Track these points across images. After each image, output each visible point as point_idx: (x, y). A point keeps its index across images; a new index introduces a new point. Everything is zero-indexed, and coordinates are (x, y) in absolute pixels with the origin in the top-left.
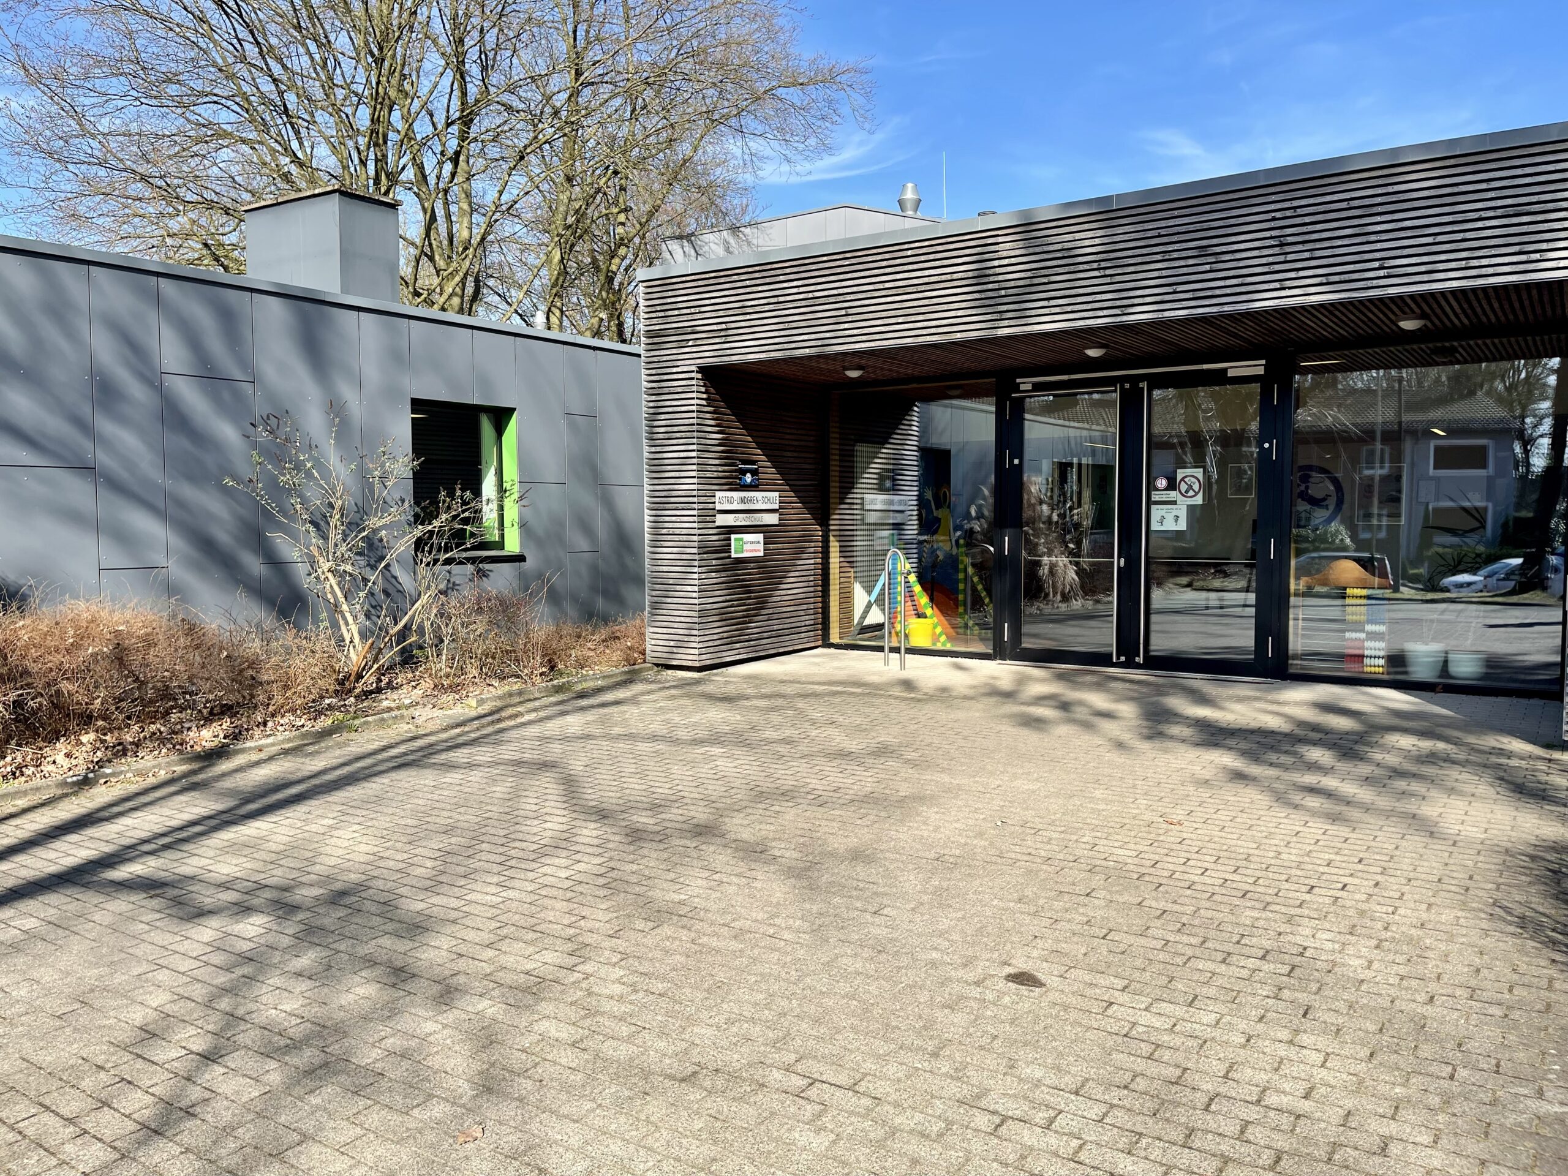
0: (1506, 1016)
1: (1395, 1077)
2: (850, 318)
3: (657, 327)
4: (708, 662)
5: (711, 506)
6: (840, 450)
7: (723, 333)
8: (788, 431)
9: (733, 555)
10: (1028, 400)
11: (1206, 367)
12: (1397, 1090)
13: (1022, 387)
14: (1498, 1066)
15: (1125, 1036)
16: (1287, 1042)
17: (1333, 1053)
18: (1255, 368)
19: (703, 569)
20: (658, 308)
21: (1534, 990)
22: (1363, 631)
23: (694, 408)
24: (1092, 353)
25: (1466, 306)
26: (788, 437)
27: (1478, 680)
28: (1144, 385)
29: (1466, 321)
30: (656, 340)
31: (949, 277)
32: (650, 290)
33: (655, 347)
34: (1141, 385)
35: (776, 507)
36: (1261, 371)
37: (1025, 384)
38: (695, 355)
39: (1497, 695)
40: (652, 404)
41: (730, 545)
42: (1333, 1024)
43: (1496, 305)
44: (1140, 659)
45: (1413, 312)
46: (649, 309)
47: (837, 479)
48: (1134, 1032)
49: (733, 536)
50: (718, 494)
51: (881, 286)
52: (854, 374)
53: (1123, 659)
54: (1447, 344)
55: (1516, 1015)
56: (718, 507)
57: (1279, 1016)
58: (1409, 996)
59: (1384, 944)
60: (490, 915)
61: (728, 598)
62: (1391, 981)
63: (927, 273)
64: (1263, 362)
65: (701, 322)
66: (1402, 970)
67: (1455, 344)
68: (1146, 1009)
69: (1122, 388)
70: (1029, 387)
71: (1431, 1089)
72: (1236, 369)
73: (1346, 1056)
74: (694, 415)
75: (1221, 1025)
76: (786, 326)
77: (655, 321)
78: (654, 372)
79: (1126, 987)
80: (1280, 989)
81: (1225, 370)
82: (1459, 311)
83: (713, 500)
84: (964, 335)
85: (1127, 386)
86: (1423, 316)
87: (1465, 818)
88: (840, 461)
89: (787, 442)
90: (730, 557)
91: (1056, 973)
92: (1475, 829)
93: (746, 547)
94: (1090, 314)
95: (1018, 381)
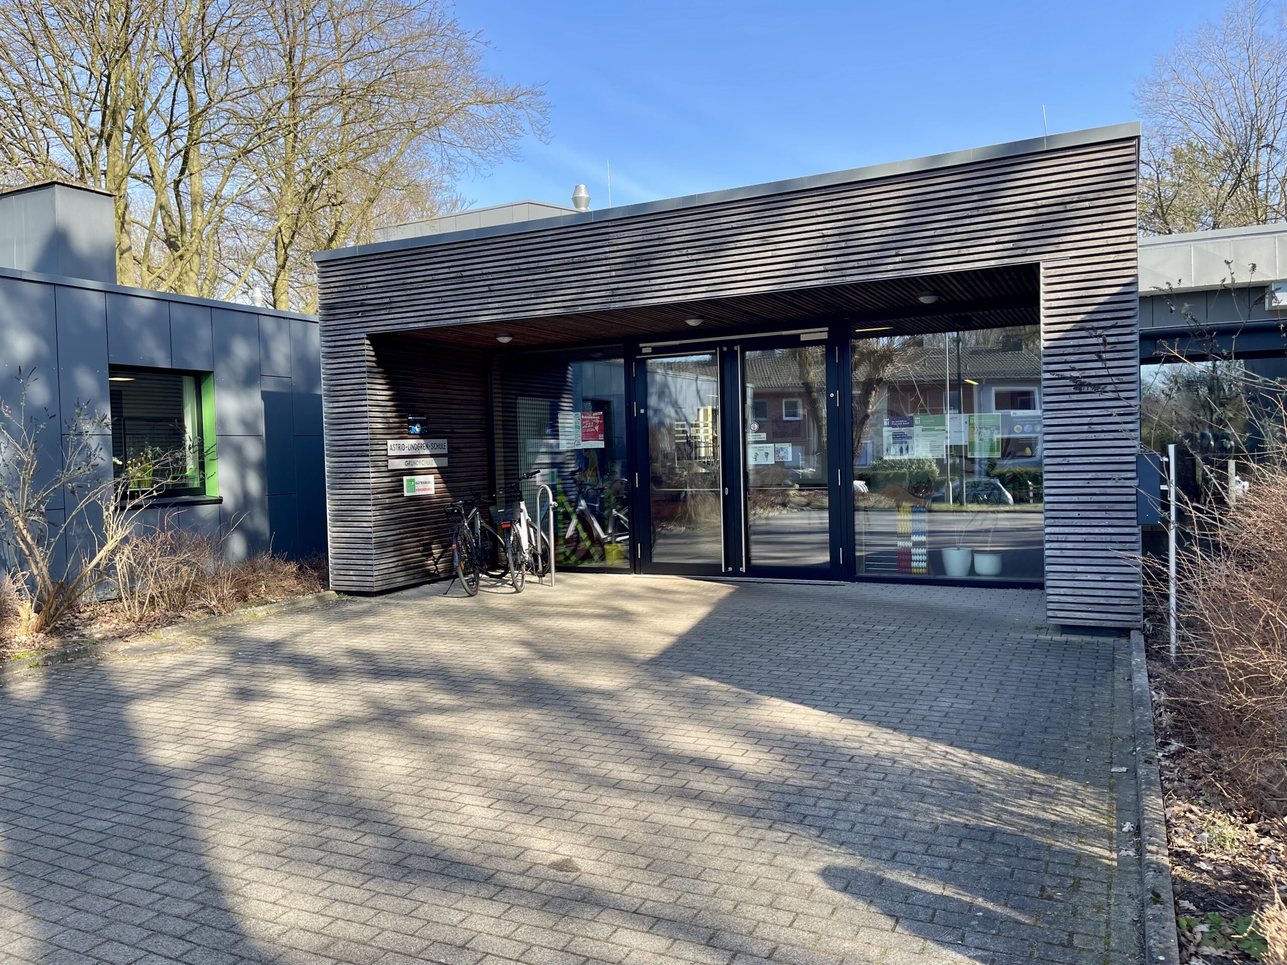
0: (950, 868)
1: (847, 931)
2: (493, 294)
3: (332, 301)
4: (385, 588)
5: (383, 453)
6: (503, 403)
7: (388, 306)
8: (454, 387)
9: (406, 494)
10: (650, 361)
11: (784, 333)
12: (846, 945)
13: (644, 351)
14: (934, 915)
15: (634, 912)
16: (767, 906)
17: (801, 913)
18: (822, 334)
19: (378, 507)
20: (332, 285)
21: (977, 843)
22: (909, 540)
23: (365, 369)
24: (692, 323)
25: (965, 285)
26: (454, 392)
27: (997, 576)
28: (737, 348)
29: (970, 296)
30: (332, 312)
31: (570, 260)
32: (325, 270)
33: (331, 318)
34: (735, 348)
35: (446, 451)
36: (825, 336)
37: (647, 347)
38: (365, 325)
39: (1008, 588)
40: (329, 366)
41: (402, 485)
42: (808, 885)
43: (988, 284)
44: (743, 569)
45: (928, 290)
46: (325, 286)
47: (501, 427)
48: (643, 908)
49: (405, 478)
50: (390, 442)
51: (516, 267)
52: (505, 340)
53: (730, 569)
54: (963, 314)
55: (958, 867)
56: (390, 453)
57: (767, 881)
58: (876, 855)
59: (869, 807)
60: (94, 841)
61: (402, 531)
62: (866, 841)
63: (553, 257)
64: (827, 329)
65: (369, 297)
66: (876, 830)
67: (969, 314)
68: (660, 885)
69: (721, 350)
70: (649, 350)
71: (874, 942)
72: (807, 335)
73: (812, 915)
74: (365, 375)
75: (717, 895)
76: (440, 300)
77: (329, 296)
78: (329, 339)
79: (648, 866)
80: (775, 856)
81: (798, 336)
82: (961, 289)
83: (384, 447)
84: (585, 308)
85: (725, 349)
86: (935, 293)
87: (960, 692)
88: (503, 412)
89: (454, 397)
90: (402, 496)
91: (593, 857)
92: (965, 702)
93: (417, 487)
94: (682, 291)
95: (641, 345)
